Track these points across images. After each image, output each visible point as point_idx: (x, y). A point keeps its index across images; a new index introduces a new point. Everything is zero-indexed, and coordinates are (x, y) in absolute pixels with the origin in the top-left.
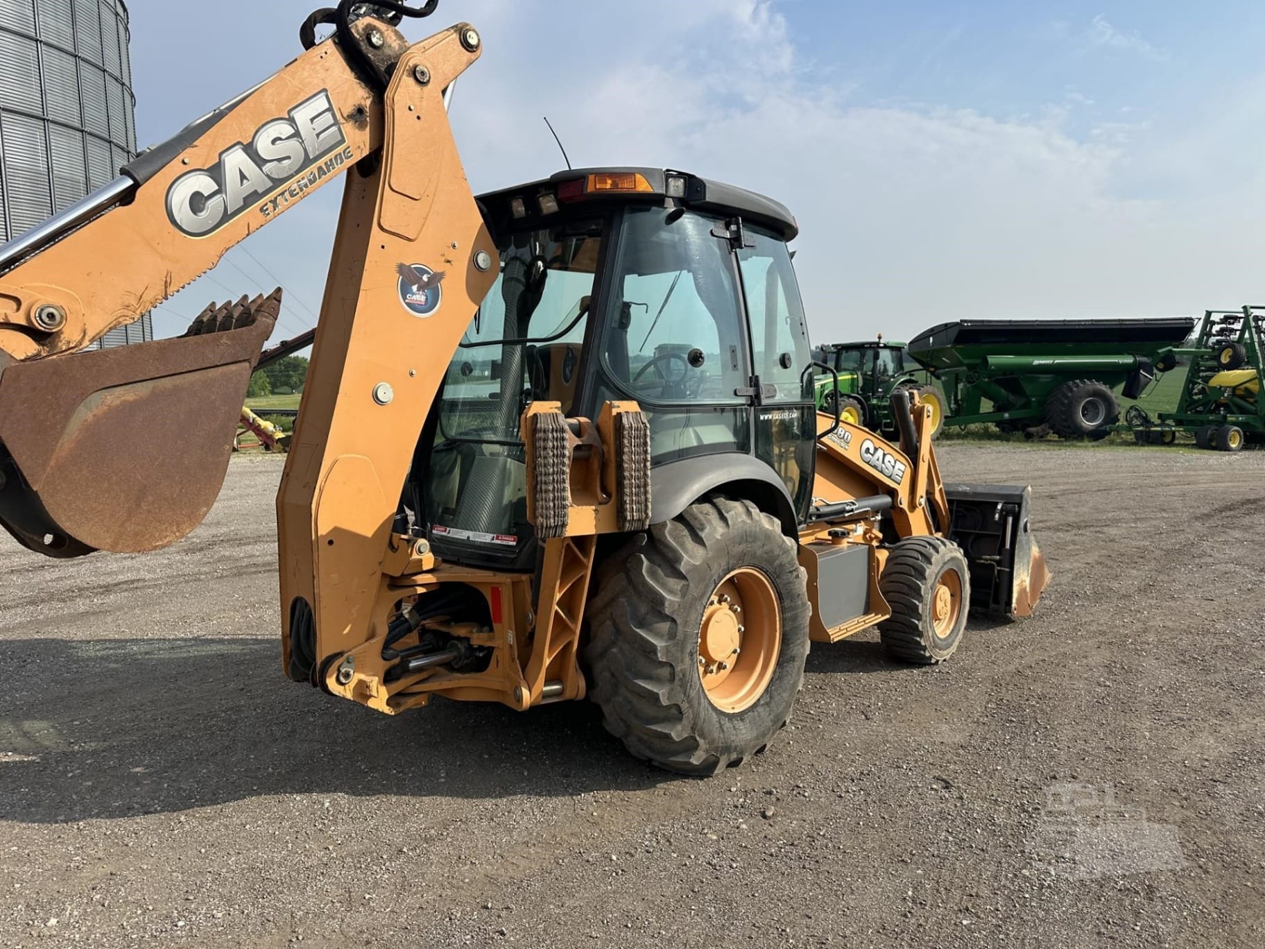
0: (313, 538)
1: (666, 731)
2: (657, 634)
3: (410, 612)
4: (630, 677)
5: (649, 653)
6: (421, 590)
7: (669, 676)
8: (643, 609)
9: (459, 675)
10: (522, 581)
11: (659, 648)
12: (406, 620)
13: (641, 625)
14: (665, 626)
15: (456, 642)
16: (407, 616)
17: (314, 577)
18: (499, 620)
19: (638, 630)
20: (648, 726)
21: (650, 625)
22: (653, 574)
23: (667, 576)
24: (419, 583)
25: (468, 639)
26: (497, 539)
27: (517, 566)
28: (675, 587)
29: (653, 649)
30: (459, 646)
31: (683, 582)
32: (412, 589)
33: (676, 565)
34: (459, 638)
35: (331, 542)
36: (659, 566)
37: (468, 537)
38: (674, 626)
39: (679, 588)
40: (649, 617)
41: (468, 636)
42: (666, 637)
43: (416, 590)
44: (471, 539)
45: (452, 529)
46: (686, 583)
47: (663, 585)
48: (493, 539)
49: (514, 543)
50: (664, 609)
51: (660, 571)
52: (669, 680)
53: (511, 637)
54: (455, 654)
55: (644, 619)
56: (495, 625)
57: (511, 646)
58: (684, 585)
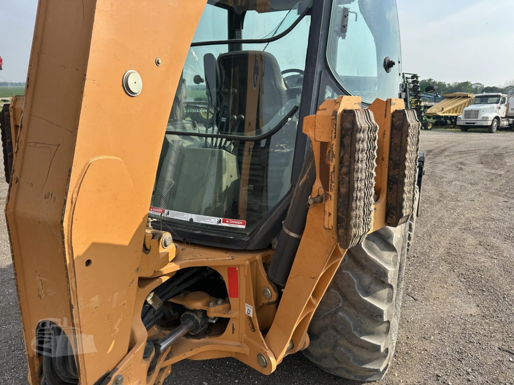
0: (68, 262)
1: (376, 368)
2: (380, 300)
3: (153, 299)
4: (357, 335)
5: (376, 316)
6: (165, 279)
7: (385, 330)
8: (367, 280)
9: (195, 341)
10: (256, 261)
11: (385, 312)
12: (151, 307)
13: (367, 293)
14: (384, 292)
15: (191, 314)
16: (150, 303)
17: (71, 307)
18: (236, 295)
19: (366, 299)
20: (363, 366)
21: (375, 292)
22: (371, 249)
23: (382, 250)
24: (165, 273)
25: (204, 312)
26: (224, 222)
27: (249, 248)
28: (389, 258)
29: (380, 313)
30: (196, 317)
31: (393, 254)
32: (158, 280)
33: (389, 241)
34: (194, 311)
35: (88, 262)
36: (374, 241)
37: (191, 220)
38: (391, 290)
39: (392, 259)
40: (373, 286)
41: (205, 308)
42: (386, 301)
43: (161, 280)
44: (194, 221)
45: (171, 211)
46: (396, 254)
47: (380, 258)
48: (220, 222)
49: (244, 227)
50: (387, 280)
51: (375, 246)
52: (385, 333)
53: (250, 310)
54: (191, 324)
55: (369, 288)
56: (231, 300)
57: (250, 318)
58: (394, 256)
